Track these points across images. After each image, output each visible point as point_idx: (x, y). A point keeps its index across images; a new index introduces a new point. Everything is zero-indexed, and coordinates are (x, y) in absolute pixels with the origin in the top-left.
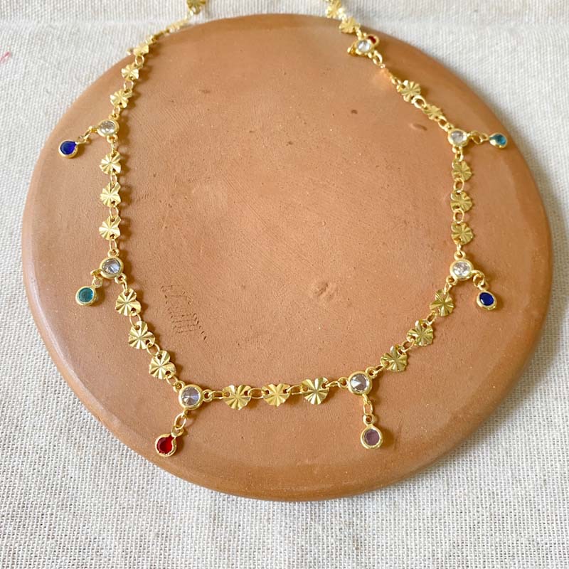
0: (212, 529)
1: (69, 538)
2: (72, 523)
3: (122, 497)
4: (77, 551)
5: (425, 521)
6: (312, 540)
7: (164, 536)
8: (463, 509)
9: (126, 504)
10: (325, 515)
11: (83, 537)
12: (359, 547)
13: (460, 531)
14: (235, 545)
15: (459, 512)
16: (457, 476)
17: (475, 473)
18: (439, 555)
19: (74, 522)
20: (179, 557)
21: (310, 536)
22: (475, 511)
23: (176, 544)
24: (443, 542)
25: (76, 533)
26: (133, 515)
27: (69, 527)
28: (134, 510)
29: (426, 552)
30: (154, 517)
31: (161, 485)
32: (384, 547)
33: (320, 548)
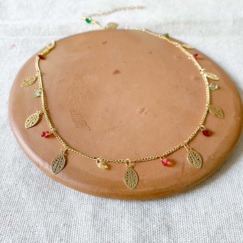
0: (93, 221)
1: (19, 226)
2: (21, 219)
3: (48, 207)
4: (22, 232)
5: (202, 217)
6: (145, 226)
7: (68, 225)
8: (220, 211)
9: (49, 211)
10: (151, 214)
11: (27, 226)
12: (169, 229)
13: (220, 221)
14: (105, 229)
15: (218, 212)
16: (215, 196)
17: (224, 195)
18: (211, 233)
19: (23, 218)
20: (75, 236)
21: (144, 224)
22: (227, 212)
23: (74, 229)
24: (212, 226)
25: (23, 223)
26: (52, 215)
27: (20, 221)
28: (53, 213)
29: (204, 232)
30: (63, 216)
31: (67, 202)
32: (182, 229)
33: (149, 230)
